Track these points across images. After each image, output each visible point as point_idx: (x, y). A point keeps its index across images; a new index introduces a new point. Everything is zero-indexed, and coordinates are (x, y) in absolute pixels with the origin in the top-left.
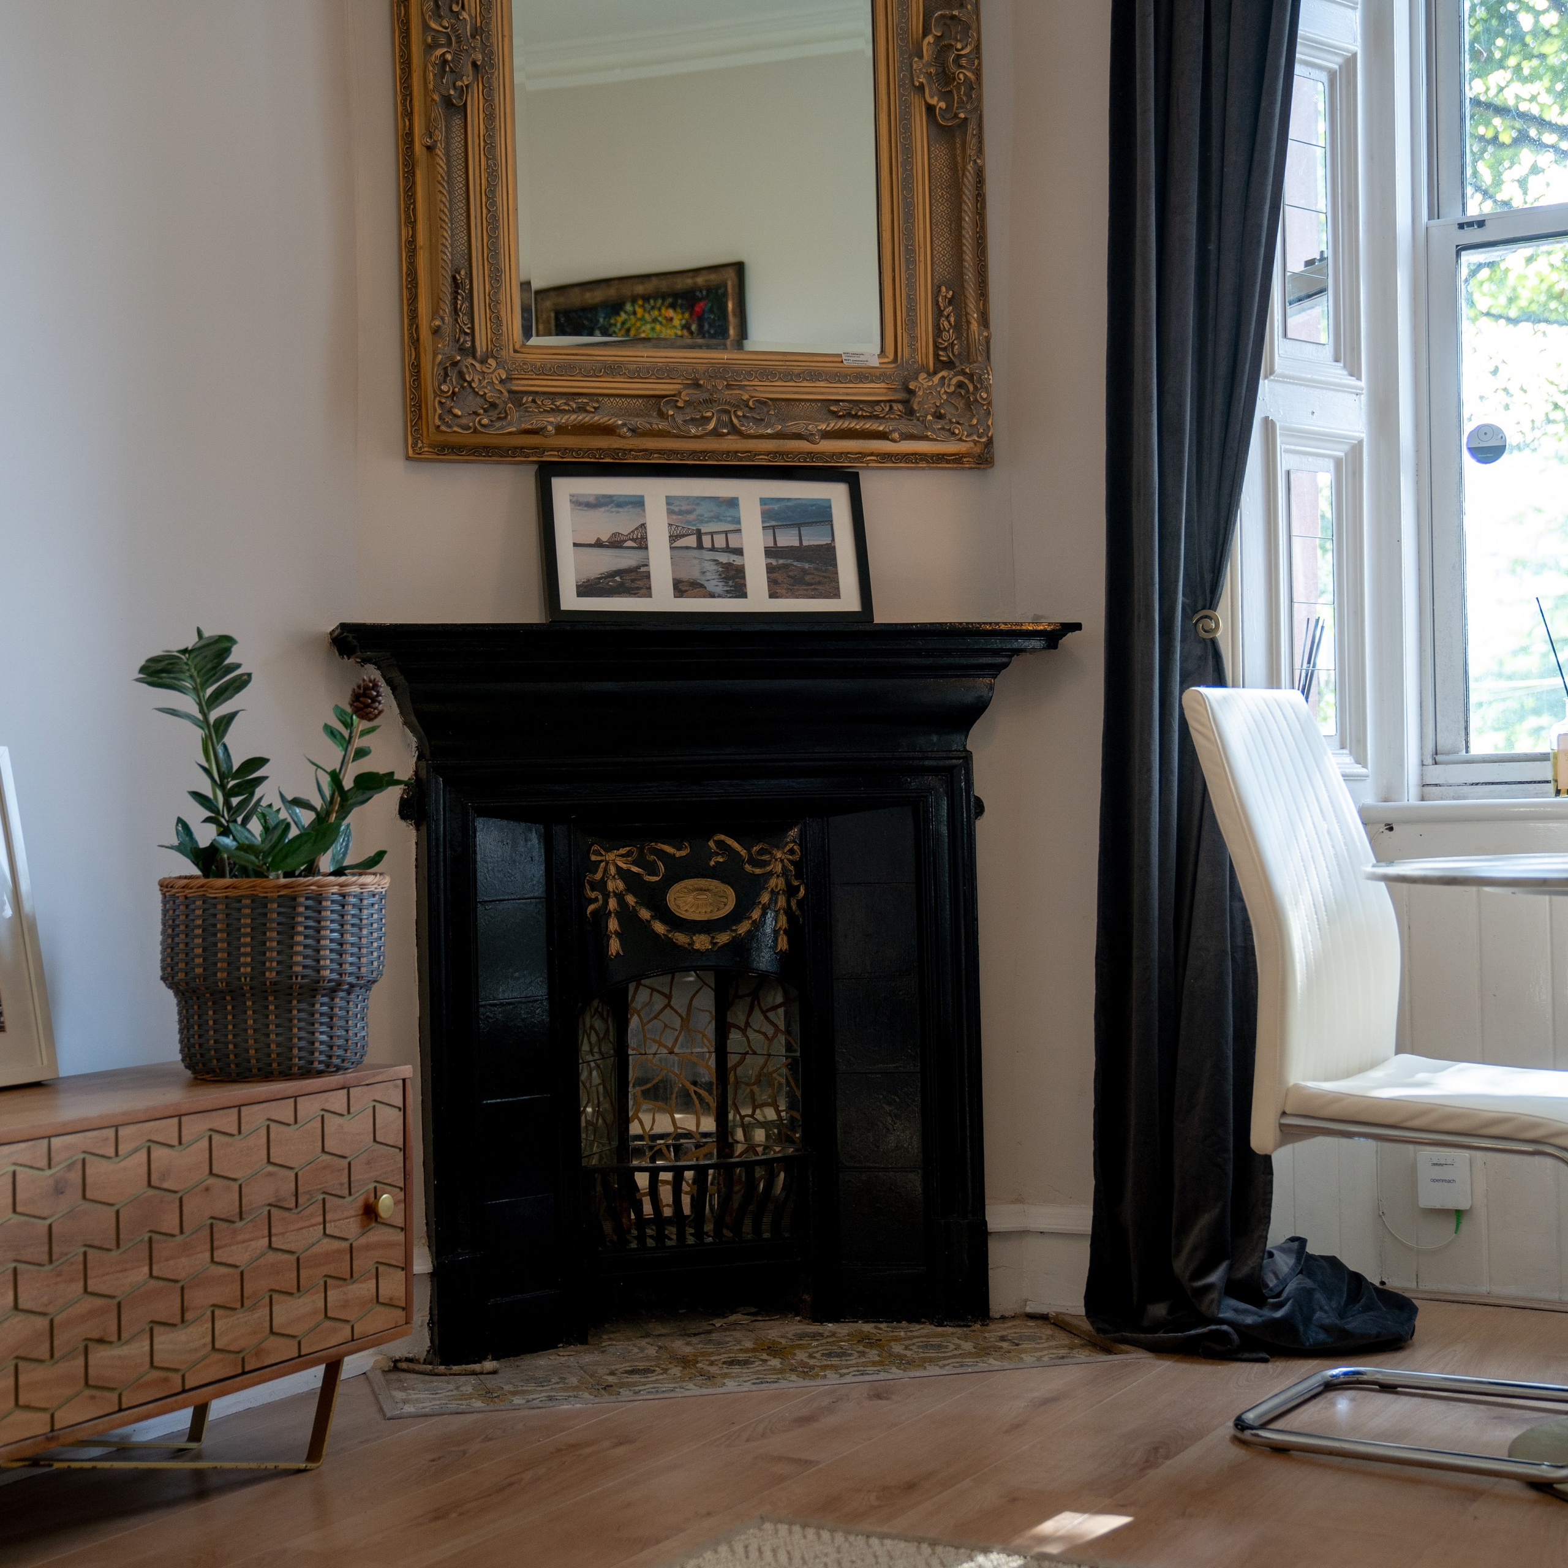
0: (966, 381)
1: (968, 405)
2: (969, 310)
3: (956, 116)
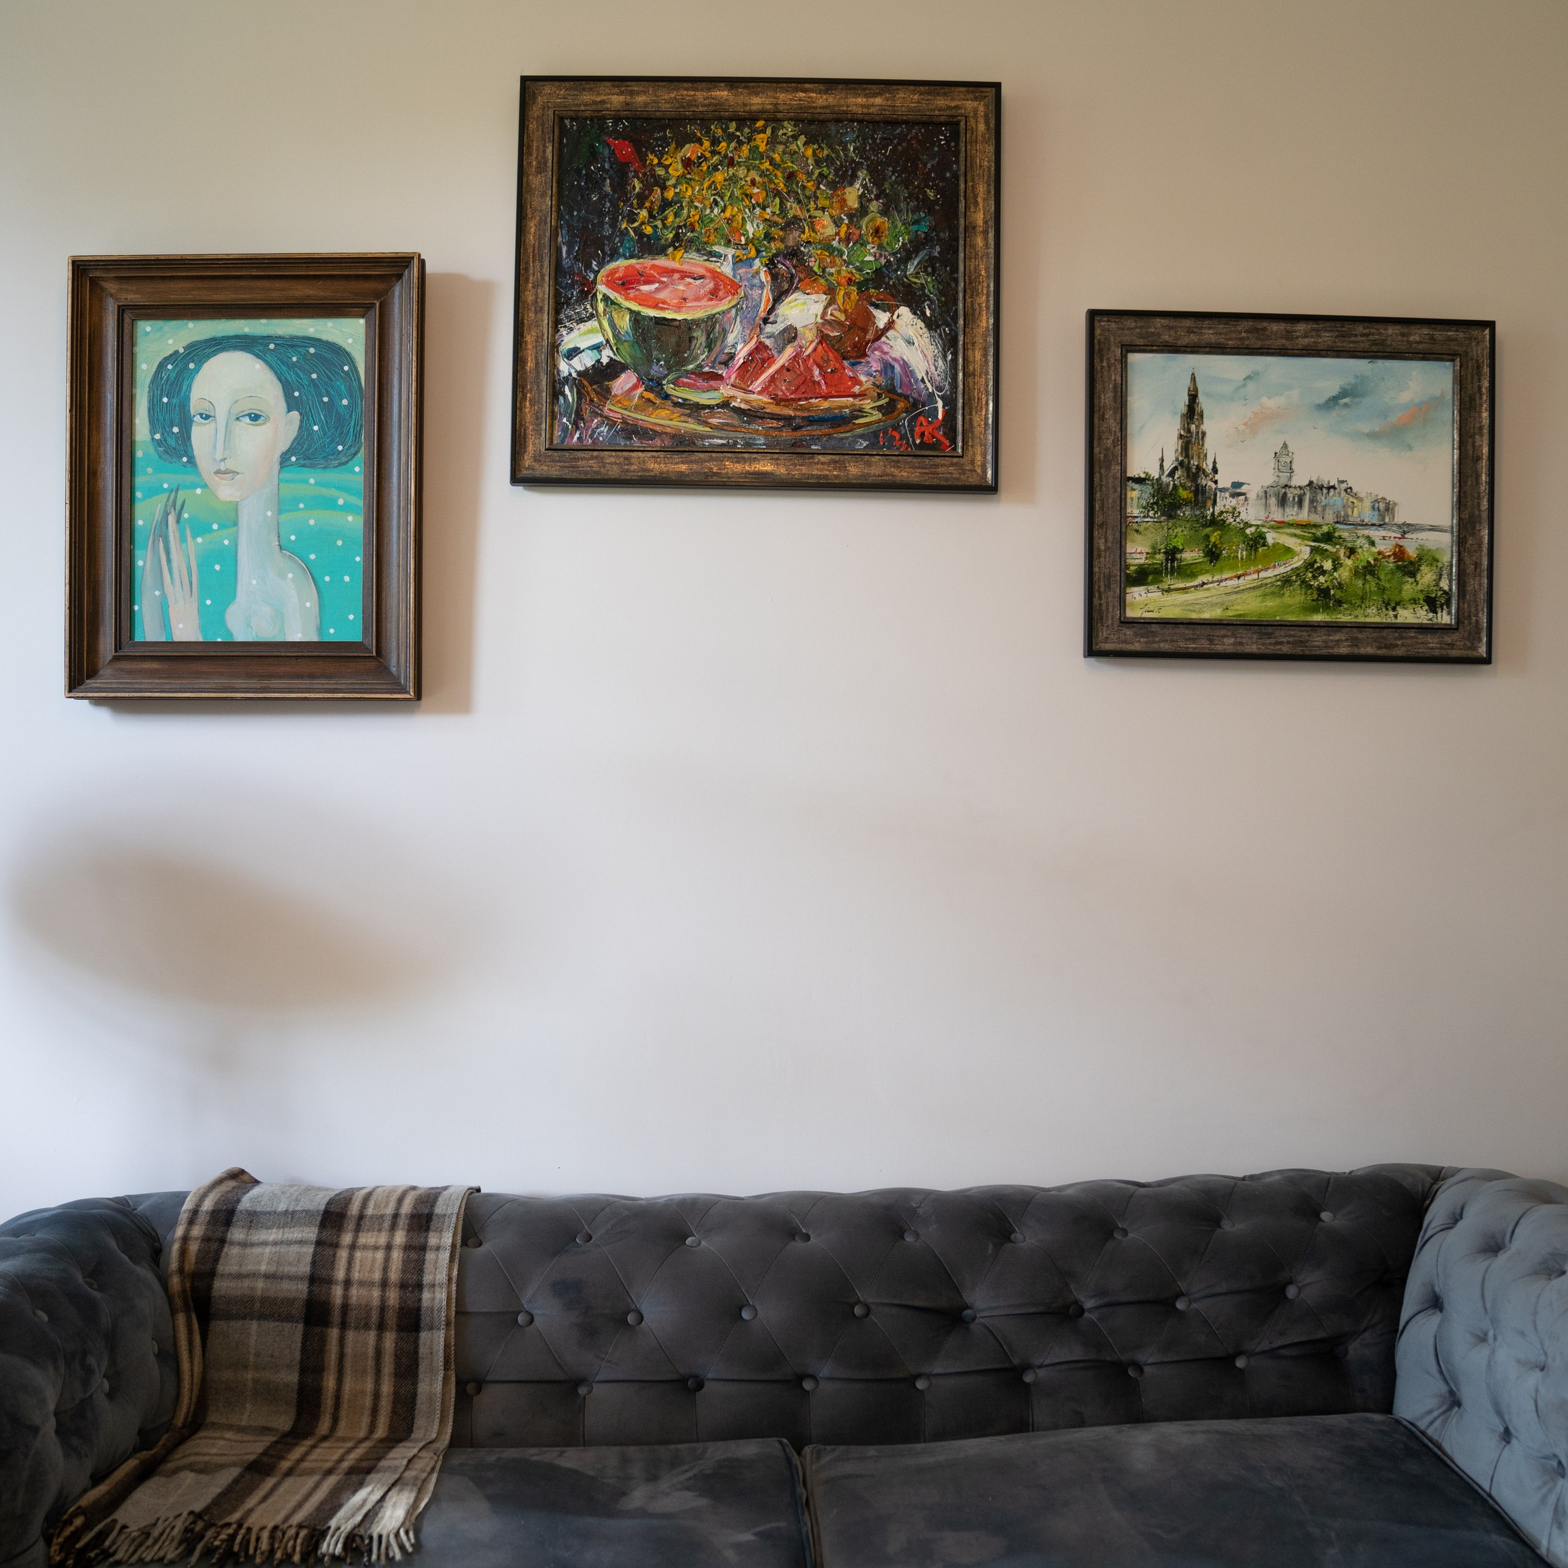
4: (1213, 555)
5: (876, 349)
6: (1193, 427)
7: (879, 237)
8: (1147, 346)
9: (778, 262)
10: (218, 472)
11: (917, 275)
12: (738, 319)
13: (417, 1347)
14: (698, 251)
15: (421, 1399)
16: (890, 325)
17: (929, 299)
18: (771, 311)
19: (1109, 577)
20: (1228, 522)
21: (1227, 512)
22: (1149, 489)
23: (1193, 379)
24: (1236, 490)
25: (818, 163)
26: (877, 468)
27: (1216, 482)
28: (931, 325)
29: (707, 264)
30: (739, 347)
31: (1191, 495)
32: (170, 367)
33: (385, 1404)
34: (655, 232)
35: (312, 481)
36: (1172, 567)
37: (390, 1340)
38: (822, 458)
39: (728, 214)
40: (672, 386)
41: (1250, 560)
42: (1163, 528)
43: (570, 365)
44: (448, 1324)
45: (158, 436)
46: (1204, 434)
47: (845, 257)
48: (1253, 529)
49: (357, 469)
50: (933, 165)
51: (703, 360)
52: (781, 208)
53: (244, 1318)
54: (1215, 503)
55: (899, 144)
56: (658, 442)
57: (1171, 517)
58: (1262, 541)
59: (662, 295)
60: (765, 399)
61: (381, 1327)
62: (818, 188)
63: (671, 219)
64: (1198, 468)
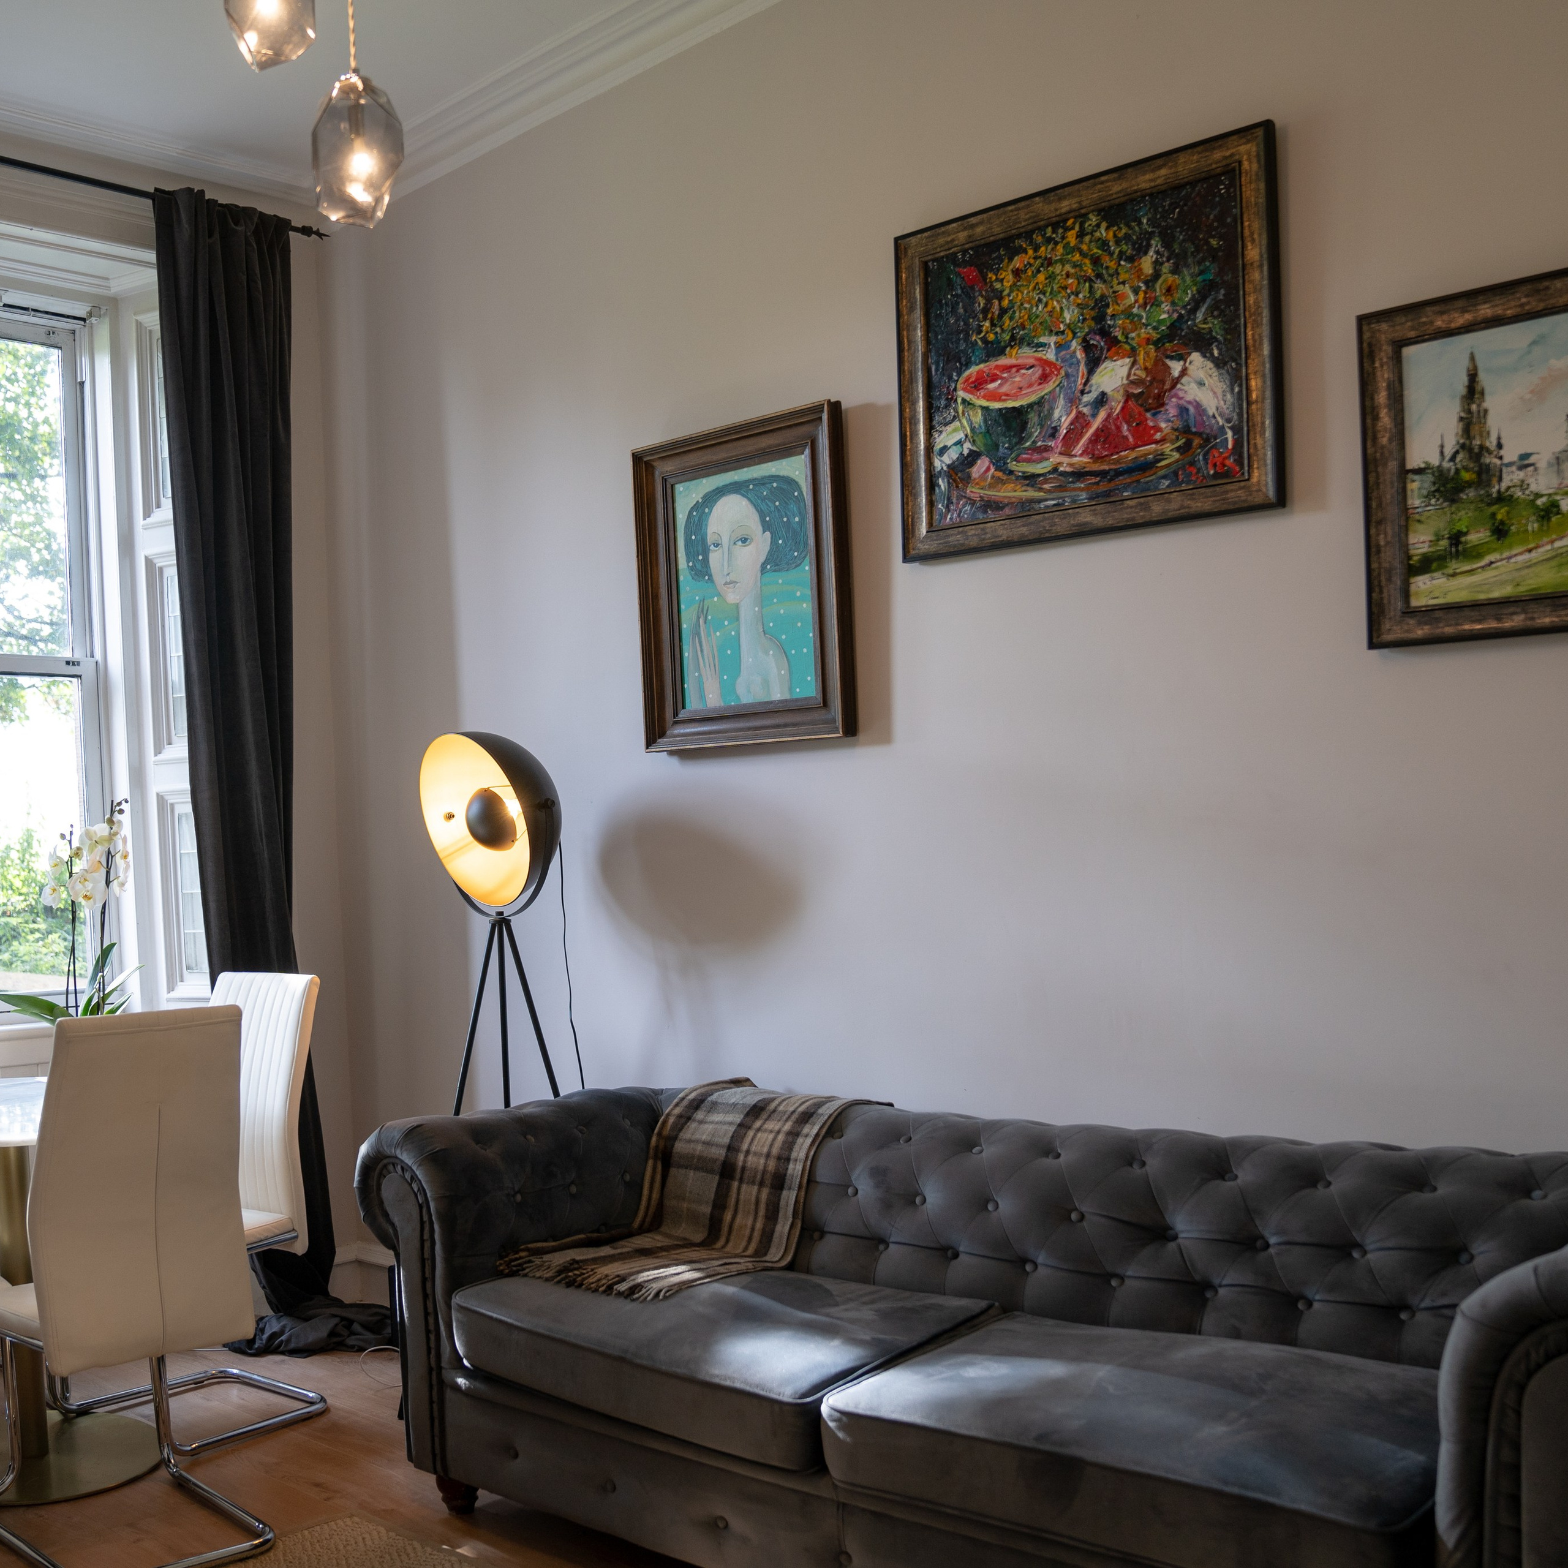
4: (1500, 532)
5: (1172, 397)
6: (1474, 407)
7: (1172, 295)
8: (1419, 336)
9: (1091, 339)
10: (726, 584)
11: (1205, 321)
12: (1062, 396)
13: (779, 1200)
14: (1029, 345)
15: (776, 1235)
16: (1184, 372)
17: (1216, 340)
18: (1087, 381)
19: (1389, 571)
20: (1515, 496)
21: (1514, 486)
22: (1429, 478)
23: (1472, 358)
24: (1524, 462)
25: (1118, 242)
26: (1176, 503)
27: (1501, 458)
28: (1219, 364)
29: (1036, 354)
30: (1063, 419)
31: (1474, 476)
32: (695, 513)
33: (757, 1235)
34: (997, 337)
35: (780, 581)
36: (1457, 551)
37: (765, 1193)
38: (1129, 503)
39: (1049, 308)
40: (1014, 463)
41: (1542, 532)
42: (1445, 513)
43: (941, 461)
44: (800, 1187)
45: (691, 564)
46: (1486, 411)
47: (1144, 321)
48: (1544, 499)
49: (807, 568)
50: (1215, 216)
51: (1037, 437)
52: (1090, 292)
53: (686, 1168)
54: (1500, 479)
55: (1185, 205)
56: (1007, 511)
57: (1453, 501)
58: (1555, 510)
59: (1004, 389)
60: (1085, 459)
61: (761, 1184)
62: (1120, 265)
63: (1007, 322)
64: (1482, 447)
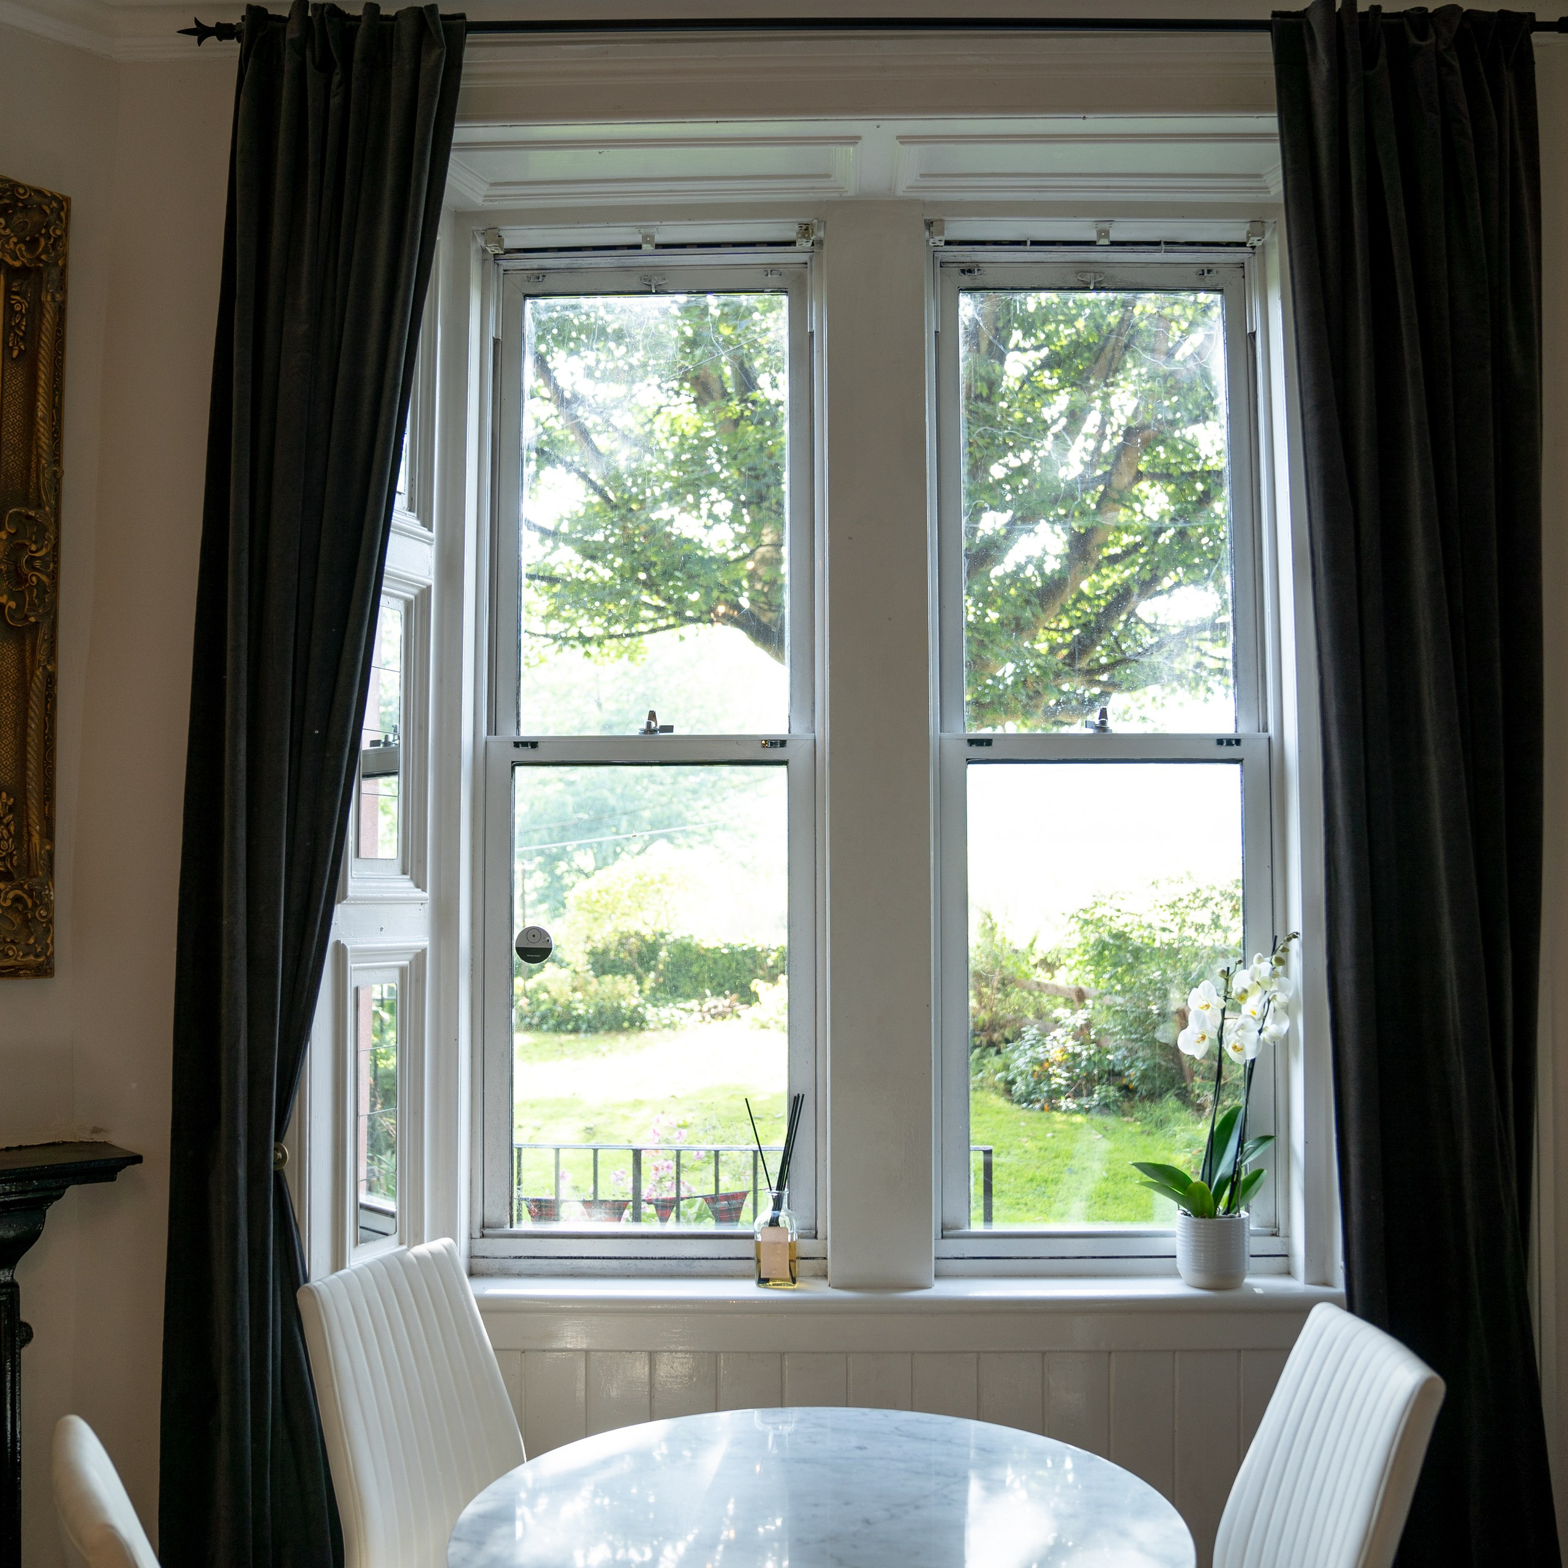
0: (25, 896)
1: (26, 921)
2: (30, 821)
3: (26, 618)
